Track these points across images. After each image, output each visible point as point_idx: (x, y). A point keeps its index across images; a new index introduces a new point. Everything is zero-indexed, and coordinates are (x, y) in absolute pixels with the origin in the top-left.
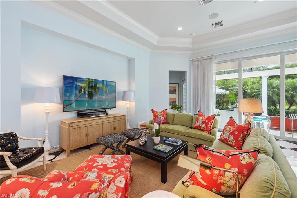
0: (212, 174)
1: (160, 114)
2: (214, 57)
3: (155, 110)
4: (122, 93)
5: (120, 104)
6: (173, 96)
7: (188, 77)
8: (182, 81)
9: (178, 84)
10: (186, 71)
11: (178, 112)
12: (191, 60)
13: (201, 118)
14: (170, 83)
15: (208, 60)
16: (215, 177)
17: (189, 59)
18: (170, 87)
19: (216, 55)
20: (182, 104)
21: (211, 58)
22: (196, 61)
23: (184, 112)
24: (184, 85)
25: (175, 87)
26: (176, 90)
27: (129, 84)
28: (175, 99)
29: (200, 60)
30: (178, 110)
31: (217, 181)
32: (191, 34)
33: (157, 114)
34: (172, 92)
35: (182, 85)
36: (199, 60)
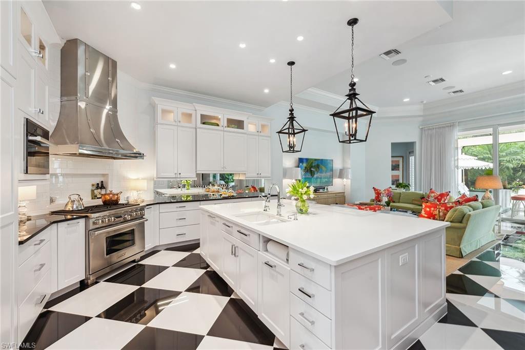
0: (430, 210)
1: (383, 192)
2: (456, 124)
3: (377, 188)
4: (339, 171)
5: (337, 181)
6: (396, 173)
7: (417, 147)
8: (408, 153)
9: (403, 157)
10: (415, 142)
11: (404, 190)
12: (422, 128)
13: (433, 195)
14: (392, 157)
15: (447, 129)
16: (432, 212)
17: (419, 127)
18: (392, 161)
19: (459, 122)
20: (409, 182)
21: (451, 126)
22: (429, 129)
23: (412, 189)
24: (412, 159)
25: (399, 161)
26: (399, 165)
27: (344, 161)
28: (399, 176)
29: (436, 128)
30: (404, 188)
31: (432, 213)
32: (422, 102)
33: (380, 192)
34: (395, 167)
35: (409, 159)
36: (433, 129)
